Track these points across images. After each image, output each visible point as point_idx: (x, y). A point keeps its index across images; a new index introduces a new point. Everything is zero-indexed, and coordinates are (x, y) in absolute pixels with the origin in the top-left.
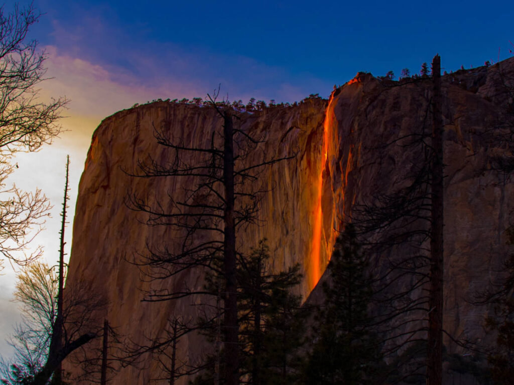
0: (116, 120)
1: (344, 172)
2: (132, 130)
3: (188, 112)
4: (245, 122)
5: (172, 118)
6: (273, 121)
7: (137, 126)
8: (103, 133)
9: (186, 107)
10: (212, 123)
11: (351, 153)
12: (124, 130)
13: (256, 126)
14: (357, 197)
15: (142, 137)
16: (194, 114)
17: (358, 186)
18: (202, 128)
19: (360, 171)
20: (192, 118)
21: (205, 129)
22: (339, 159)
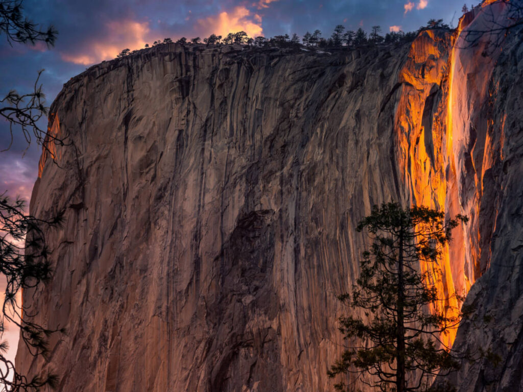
0: (90, 80)
1: (479, 171)
2: (120, 100)
3: (219, 60)
4: (322, 74)
5: (192, 73)
6: (369, 72)
7: (128, 91)
8: (69, 107)
9: (216, 51)
10: (264, 79)
11: (490, 135)
12: (105, 99)
13: (341, 80)
14: (500, 216)
15: (139, 110)
16: (231, 64)
17: (501, 197)
18: (247, 89)
19: (505, 170)
20: (227, 71)
21: (251, 91)
22: (471, 145)
